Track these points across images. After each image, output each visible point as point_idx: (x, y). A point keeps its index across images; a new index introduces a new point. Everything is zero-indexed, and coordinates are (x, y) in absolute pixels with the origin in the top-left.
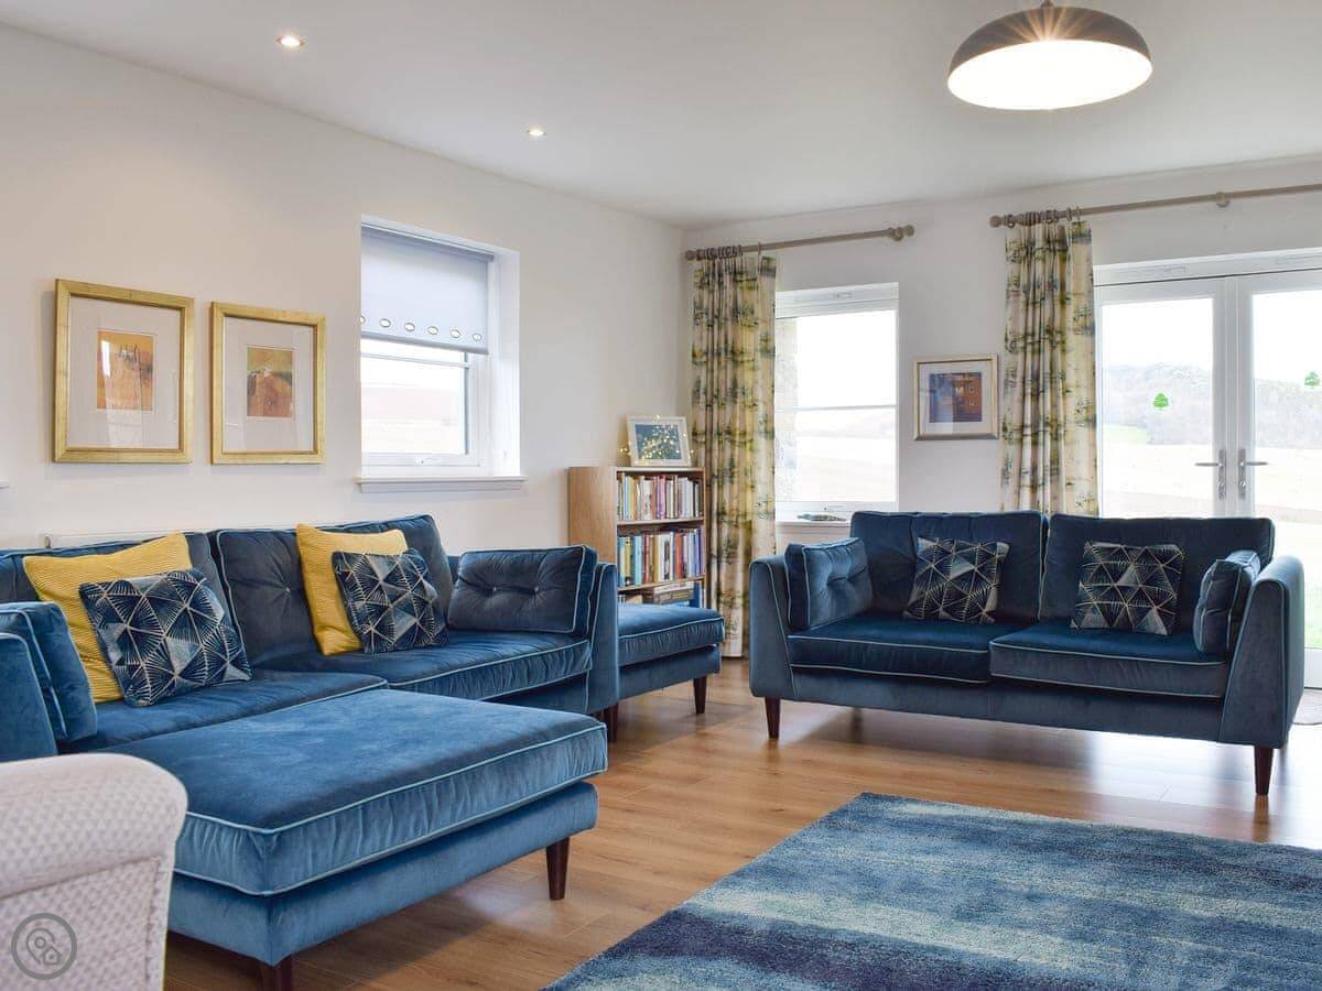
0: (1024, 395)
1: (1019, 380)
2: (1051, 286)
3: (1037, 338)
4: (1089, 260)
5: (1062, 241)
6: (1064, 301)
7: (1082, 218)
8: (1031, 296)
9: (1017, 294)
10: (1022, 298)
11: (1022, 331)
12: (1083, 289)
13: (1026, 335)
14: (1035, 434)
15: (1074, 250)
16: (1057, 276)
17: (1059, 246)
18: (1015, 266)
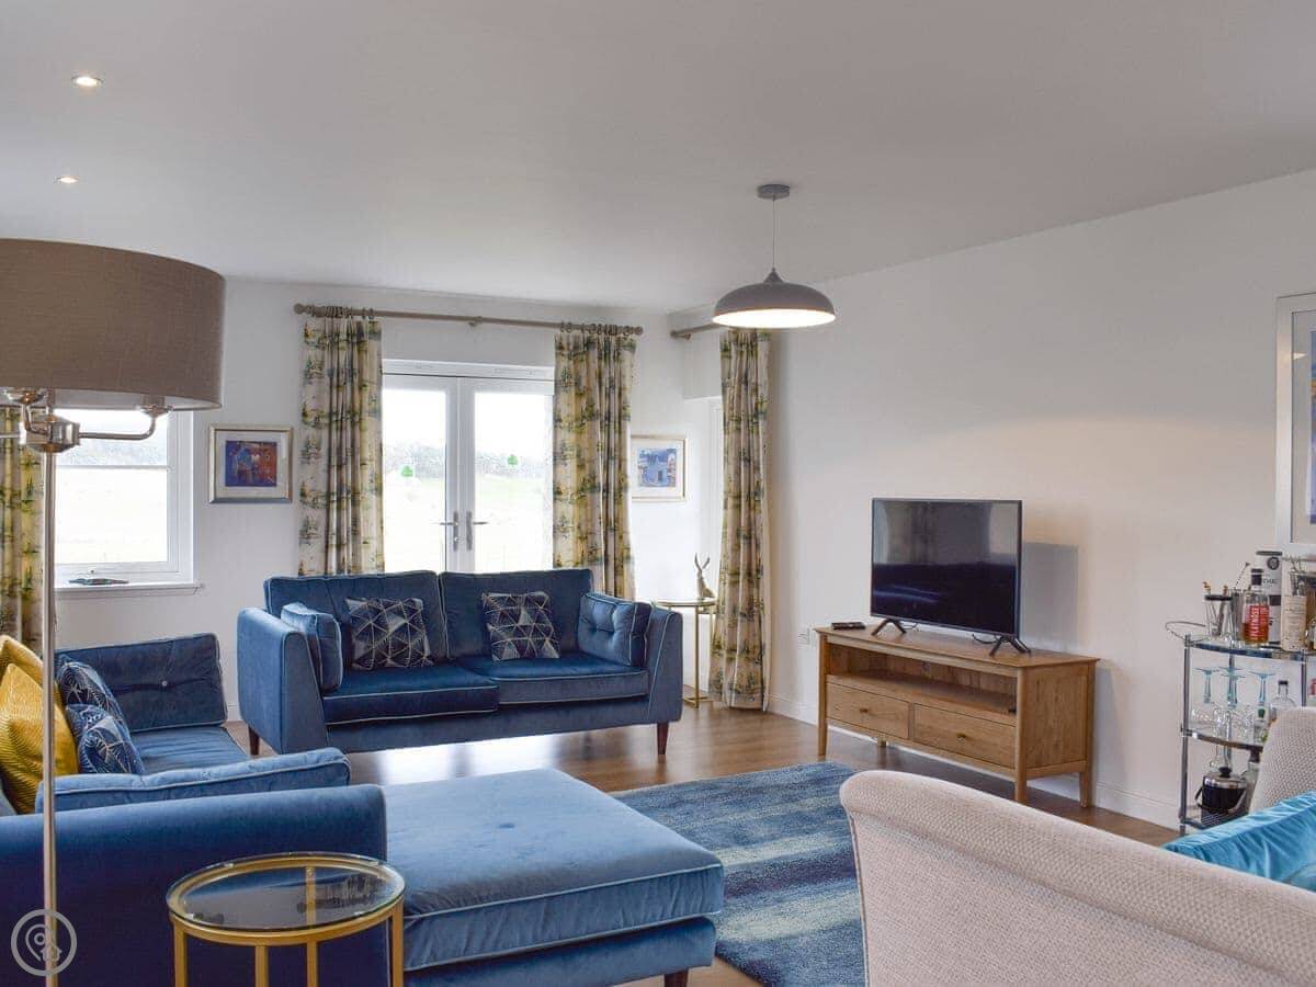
0: (329, 466)
1: (324, 450)
2: (352, 373)
3: (340, 417)
4: (379, 355)
5: (360, 333)
6: (362, 387)
7: (376, 319)
8: (335, 379)
9: (321, 376)
10: (327, 379)
11: (326, 410)
12: (375, 379)
13: (331, 414)
14: (339, 500)
15: (371, 344)
16: (356, 366)
17: (358, 338)
18: (319, 351)
